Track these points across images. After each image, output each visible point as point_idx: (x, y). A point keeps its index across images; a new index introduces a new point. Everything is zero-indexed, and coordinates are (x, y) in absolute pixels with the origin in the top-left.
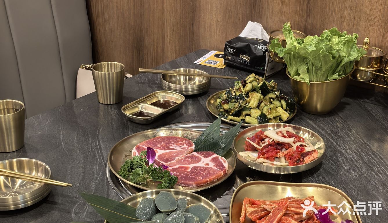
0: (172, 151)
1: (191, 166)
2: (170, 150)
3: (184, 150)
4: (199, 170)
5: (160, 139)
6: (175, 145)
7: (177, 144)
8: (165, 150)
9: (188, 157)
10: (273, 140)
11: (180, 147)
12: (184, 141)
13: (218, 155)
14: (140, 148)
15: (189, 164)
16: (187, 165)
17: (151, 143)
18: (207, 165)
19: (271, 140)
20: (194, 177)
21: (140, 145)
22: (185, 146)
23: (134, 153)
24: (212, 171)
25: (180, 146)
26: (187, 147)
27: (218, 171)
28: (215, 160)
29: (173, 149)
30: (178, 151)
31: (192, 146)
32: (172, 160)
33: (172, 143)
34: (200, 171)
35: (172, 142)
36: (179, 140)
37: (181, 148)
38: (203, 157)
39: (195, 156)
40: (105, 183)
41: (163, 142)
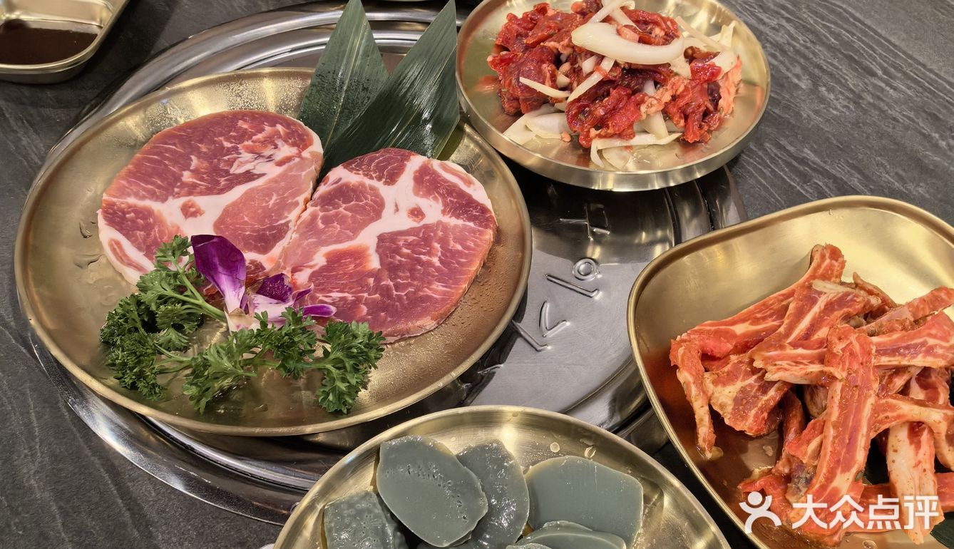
0: (252, 190)
1: (367, 238)
2: (240, 183)
3: (290, 169)
4: (409, 251)
5: (174, 144)
6: (246, 156)
7: (251, 150)
8: (221, 191)
9: (328, 201)
10: (616, 64)
11: (270, 158)
12: (268, 129)
13: (424, 158)
14: (124, 213)
15: (356, 231)
16: (350, 238)
17: (150, 176)
18: (416, 216)
19: (607, 65)
20: (411, 289)
21: (114, 200)
22: (285, 150)
23: (111, 246)
24: (456, 240)
25: (267, 152)
26: (294, 150)
27: (473, 231)
28: (428, 183)
29: (249, 176)
30: (275, 180)
31: (311, 143)
32: (280, 233)
33: (229, 151)
34: (414, 252)
35: (227, 145)
36: (243, 125)
37: (280, 164)
38: (379, 179)
39: (347, 185)
40: (82, 444)
41: (193, 157)
